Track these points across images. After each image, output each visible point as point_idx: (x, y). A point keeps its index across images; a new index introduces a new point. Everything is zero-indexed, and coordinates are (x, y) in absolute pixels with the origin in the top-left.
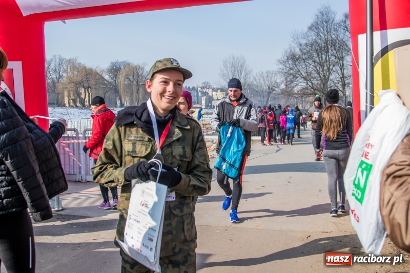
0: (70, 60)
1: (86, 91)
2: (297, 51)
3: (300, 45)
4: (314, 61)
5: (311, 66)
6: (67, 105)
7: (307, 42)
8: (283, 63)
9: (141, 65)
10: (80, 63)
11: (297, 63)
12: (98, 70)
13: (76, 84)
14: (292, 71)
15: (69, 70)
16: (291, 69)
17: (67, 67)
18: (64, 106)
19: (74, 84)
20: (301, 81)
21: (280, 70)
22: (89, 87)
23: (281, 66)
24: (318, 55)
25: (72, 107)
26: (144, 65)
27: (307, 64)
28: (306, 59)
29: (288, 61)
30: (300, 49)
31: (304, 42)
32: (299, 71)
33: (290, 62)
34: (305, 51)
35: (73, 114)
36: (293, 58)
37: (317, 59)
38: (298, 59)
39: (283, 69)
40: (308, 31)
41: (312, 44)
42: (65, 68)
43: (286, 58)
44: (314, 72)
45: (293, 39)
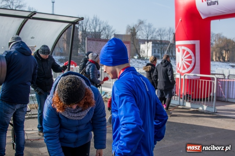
0: (217, 35)
1: (227, 52)
6: (215, 60)
10: (223, 36)
12: (234, 40)
15: (217, 40)
17: (216, 38)
18: (213, 60)
19: (220, 48)
22: (228, 50)
25: (217, 61)
35: (218, 65)
42: (215, 39)
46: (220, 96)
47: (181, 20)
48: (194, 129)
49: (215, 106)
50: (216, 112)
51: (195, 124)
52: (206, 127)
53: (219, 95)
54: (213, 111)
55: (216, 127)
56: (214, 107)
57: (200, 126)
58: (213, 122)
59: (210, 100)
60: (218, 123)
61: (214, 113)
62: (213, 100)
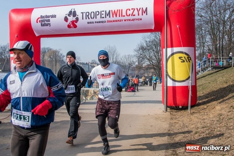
2: (145, 45)
3: (146, 42)
4: (153, 51)
5: (152, 53)
7: (150, 40)
8: (137, 51)
11: (144, 51)
14: (141, 56)
16: (141, 54)
20: (146, 61)
21: (135, 55)
23: (136, 53)
24: (156, 47)
26: (60, 50)
27: (150, 52)
28: (149, 49)
31: (148, 40)
32: (145, 55)
33: (141, 51)
34: (149, 45)
36: (142, 48)
37: (155, 49)
38: (145, 49)
39: (137, 55)
40: (150, 34)
41: (152, 42)
43: (139, 49)
44: (153, 56)
45: (142, 38)
47: (17, 36)
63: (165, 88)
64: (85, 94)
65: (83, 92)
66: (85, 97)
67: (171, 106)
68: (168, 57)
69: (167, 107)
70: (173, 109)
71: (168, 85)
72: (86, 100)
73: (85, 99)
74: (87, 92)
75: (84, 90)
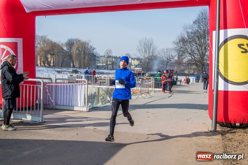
0: (42, 37)
1: (52, 57)
2: (186, 37)
3: (188, 33)
4: (196, 43)
5: (194, 46)
6: (39, 65)
7: (192, 31)
8: (177, 43)
9: (87, 41)
10: (48, 39)
11: (185, 44)
12: (59, 43)
13: (46, 52)
14: (182, 49)
15: (41, 43)
16: (181, 47)
19: (44, 52)
20: (187, 55)
21: (175, 48)
22: (54, 54)
23: (175, 46)
24: (199, 39)
25: (42, 66)
26: (89, 42)
27: (192, 45)
28: (191, 42)
29: (180, 43)
30: (188, 36)
31: (190, 31)
32: (187, 49)
33: (181, 43)
34: (191, 37)
35: (43, 71)
36: (183, 40)
37: (198, 42)
38: (186, 42)
39: (176, 48)
40: (193, 24)
41: (195, 33)
42: (39, 42)
43: (179, 41)
44: (195, 50)
45: (183, 29)
46: (48, 104)
48: (19, 145)
49: (43, 115)
50: (43, 121)
51: (19, 138)
52: (33, 140)
53: (46, 102)
54: (41, 121)
55: (45, 139)
56: (41, 116)
57: (26, 140)
58: (41, 133)
59: (36, 109)
60: (47, 134)
61: (41, 123)
62: (40, 108)
63: (215, 93)
64: (109, 93)
65: (108, 91)
66: (110, 97)
67: (223, 122)
68: (220, 44)
69: (216, 122)
70: (225, 127)
71: (219, 89)
72: (111, 101)
73: (109, 99)
74: (112, 91)
75: (108, 89)
